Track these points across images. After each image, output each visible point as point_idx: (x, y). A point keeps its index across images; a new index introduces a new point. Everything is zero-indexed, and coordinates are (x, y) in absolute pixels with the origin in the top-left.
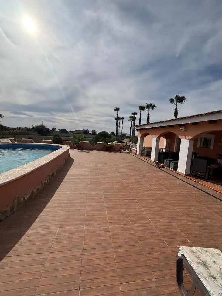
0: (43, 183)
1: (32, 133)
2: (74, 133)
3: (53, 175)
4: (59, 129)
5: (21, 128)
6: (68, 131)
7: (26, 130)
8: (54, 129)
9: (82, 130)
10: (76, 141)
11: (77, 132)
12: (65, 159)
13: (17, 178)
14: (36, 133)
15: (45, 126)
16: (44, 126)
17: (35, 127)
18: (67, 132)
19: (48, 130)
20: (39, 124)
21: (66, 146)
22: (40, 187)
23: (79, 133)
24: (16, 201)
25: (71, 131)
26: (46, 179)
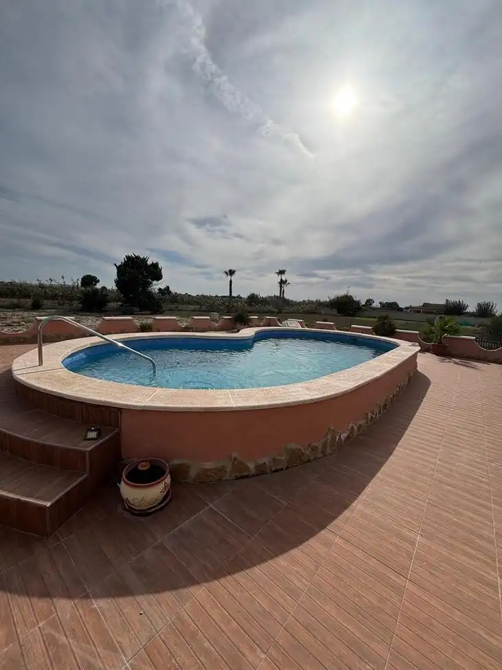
0: (369, 417)
1: (328, 310)
2: (419, 312)
3: (385, 406)
4: (380, 303)
5: (310, 302)
6: (402, 305)
7: (320, 304)
8: (369, 302)
9: (443, 302)
10: (434, 333)
11: (428, 309)
12: (409, 374)
13: (334, 395)
14: (335, 311)
15: (353, 296)
16: (351, 297)
17: (334, 299)
18: (401, 310)
19: (359, 304)
20: (341, 293)
21: (411, 343)
22: (362, 422)
23: (434, 311)
24: (329, 437)
25: (411, 307)
26: (373, 411)
